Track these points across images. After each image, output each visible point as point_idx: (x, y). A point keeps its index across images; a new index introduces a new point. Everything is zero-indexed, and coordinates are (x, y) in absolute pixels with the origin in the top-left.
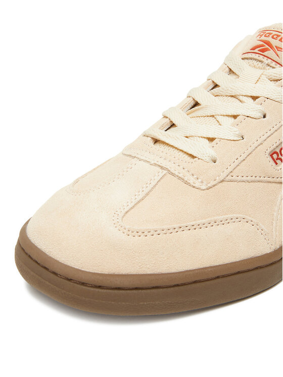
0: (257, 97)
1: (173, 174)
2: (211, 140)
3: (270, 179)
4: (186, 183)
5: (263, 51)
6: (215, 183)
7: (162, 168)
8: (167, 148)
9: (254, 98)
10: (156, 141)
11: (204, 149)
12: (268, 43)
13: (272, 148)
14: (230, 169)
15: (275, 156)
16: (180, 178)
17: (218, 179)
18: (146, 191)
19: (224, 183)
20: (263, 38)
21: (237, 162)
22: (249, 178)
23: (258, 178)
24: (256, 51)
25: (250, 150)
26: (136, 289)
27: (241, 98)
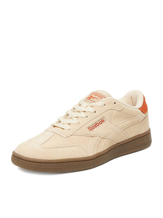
0: (85, 112)
1: (57, 134)
2: (69, 124)
3: (88, 135)
4: (61, 136)
5: (89, 98)
6: (69, 136)
7: (54, 132)
8: (58, 128)
9: (84, 112)
10: (54, 126)
11: (67, 127)
12: (92, 96)
13: (89, 126)
14: (74, 132)
15: (90, 129)
16: (59, 135)
17: (70, 135)
18: (49, 138)
19: (72, 136)
20: (91, 95)
21: (76, 130)
22: (80, 135)
23: (83, 135)
24: (88, 99)
25: (81, 126)
26: (45, 163)
27: (80, 112)
